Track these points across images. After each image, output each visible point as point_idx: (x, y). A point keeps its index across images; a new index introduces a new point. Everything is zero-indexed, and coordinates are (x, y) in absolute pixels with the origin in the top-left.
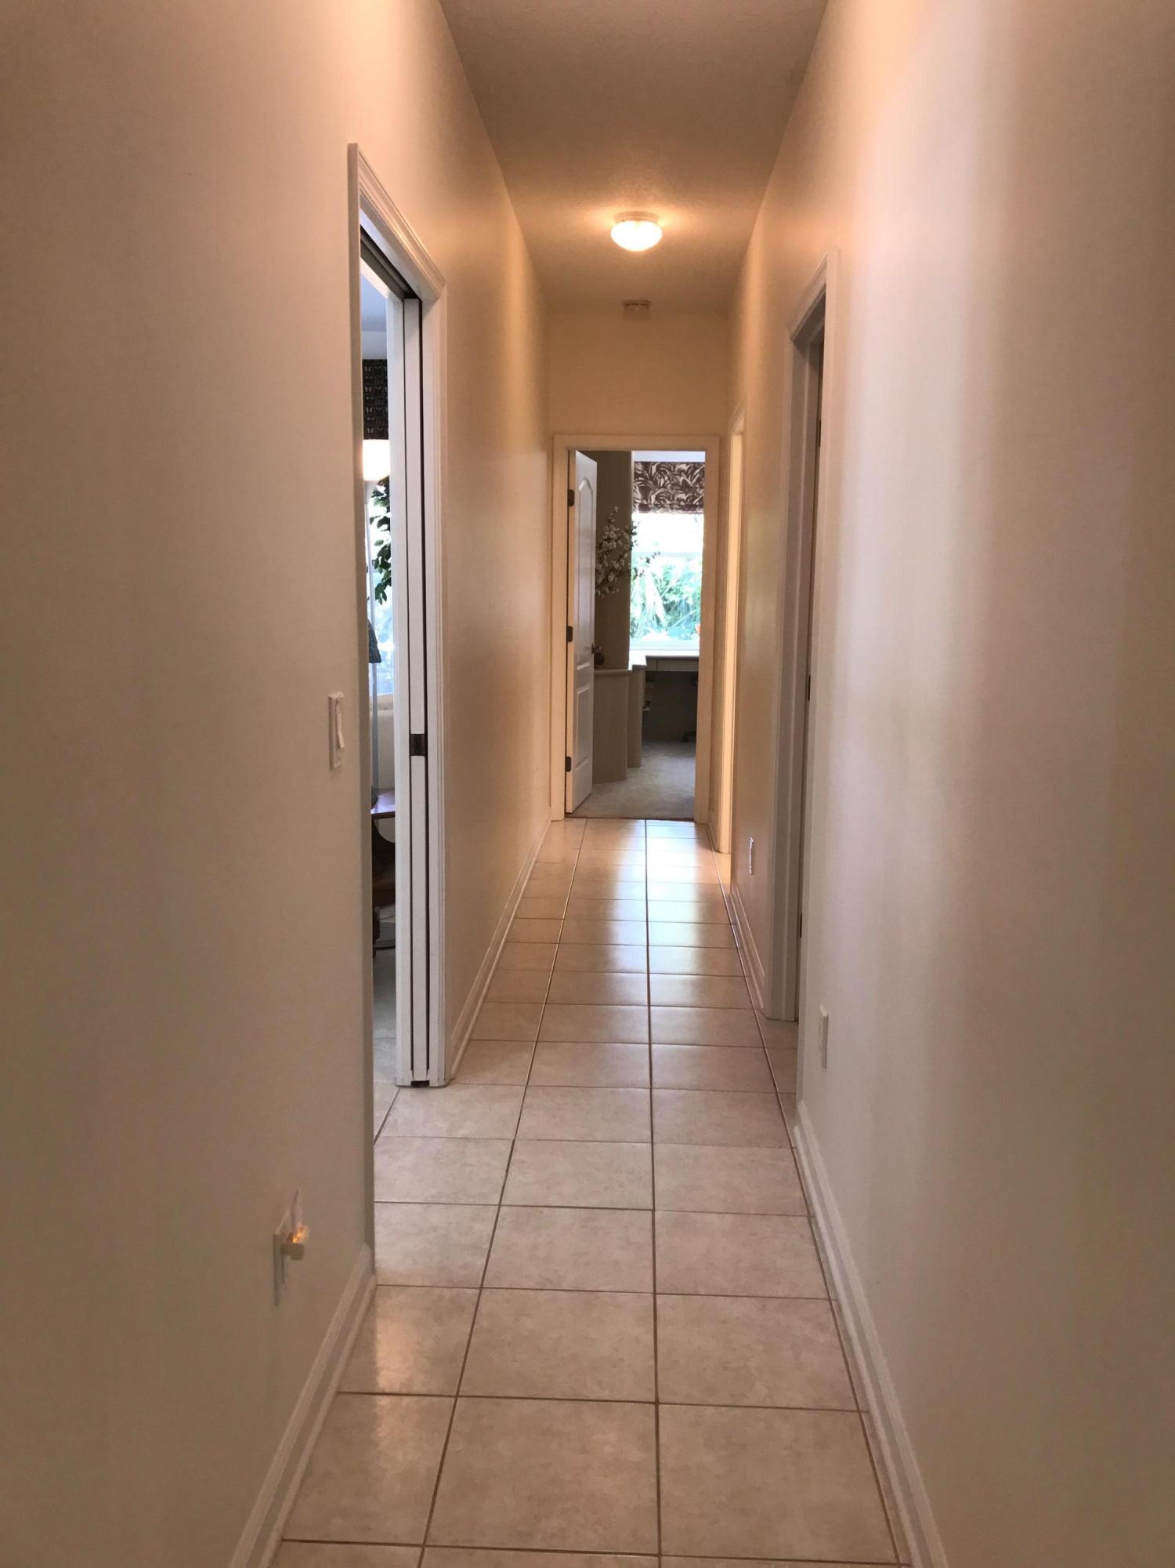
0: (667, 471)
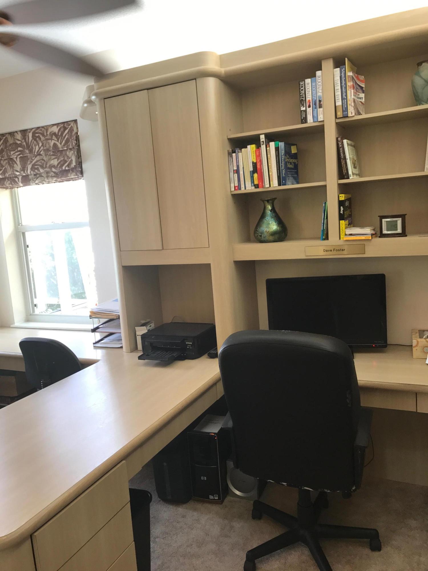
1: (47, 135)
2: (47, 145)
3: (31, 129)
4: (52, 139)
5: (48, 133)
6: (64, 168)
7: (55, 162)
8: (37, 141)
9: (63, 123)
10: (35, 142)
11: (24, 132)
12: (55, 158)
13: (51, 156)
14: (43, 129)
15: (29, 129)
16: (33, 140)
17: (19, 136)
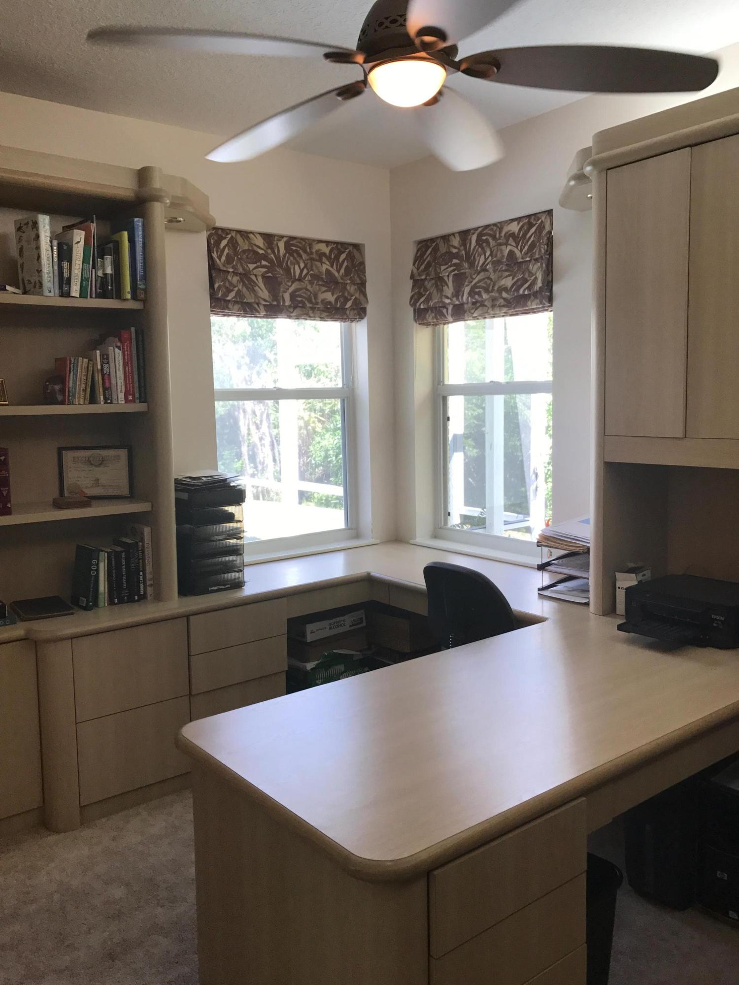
0: (490, 240)
1: (500, 237)
2: (499, 255)
3: (476, 229)
4: (507, 244)
5: (503, 234)
6: (521, 292)
7: (508, 282)
8: (483, 248)
9: (529, 216)
10: (480, 249)
11: (465, 234)
12: (509, 275)
13: (504, 272)
14: (495, 228)
15: (473, 229)
16: (477, 247)
17: (456, 242)
